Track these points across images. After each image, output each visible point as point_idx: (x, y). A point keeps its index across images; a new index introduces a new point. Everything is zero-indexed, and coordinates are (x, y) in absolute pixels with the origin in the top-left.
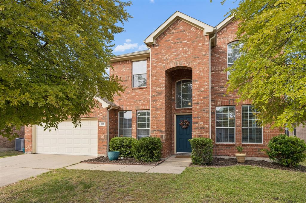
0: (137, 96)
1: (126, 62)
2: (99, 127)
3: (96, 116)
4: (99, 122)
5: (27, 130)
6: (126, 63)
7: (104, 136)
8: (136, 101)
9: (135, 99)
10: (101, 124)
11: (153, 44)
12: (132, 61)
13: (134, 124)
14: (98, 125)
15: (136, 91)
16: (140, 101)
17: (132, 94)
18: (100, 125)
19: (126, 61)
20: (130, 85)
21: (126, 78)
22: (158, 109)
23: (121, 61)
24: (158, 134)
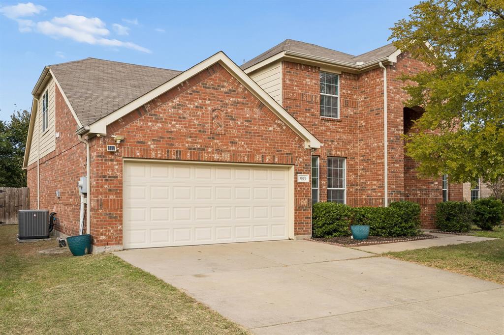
0: (329, 133)
1: (312, 69)
2: (297, 184)
3: (292, 162)
4: (298, 175)
5: (106, 186)
6: (312, 71)
7: (306, 200)
8: (328, 141)
9: (326, 137)
10: (301, 178)
11: (391, 64)
12: (321, 69)
13: (324, 181)
14: (296, 180)
15: (328, 124)
16: (333, 141)
17: (321, 128)
18: (299, 181)
19: (312, 67)
20: (317, 111)
21: (312, 97)
22: (397, 161)
23: (304, 65)
24: (397, 196)
